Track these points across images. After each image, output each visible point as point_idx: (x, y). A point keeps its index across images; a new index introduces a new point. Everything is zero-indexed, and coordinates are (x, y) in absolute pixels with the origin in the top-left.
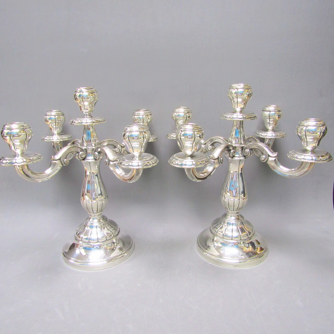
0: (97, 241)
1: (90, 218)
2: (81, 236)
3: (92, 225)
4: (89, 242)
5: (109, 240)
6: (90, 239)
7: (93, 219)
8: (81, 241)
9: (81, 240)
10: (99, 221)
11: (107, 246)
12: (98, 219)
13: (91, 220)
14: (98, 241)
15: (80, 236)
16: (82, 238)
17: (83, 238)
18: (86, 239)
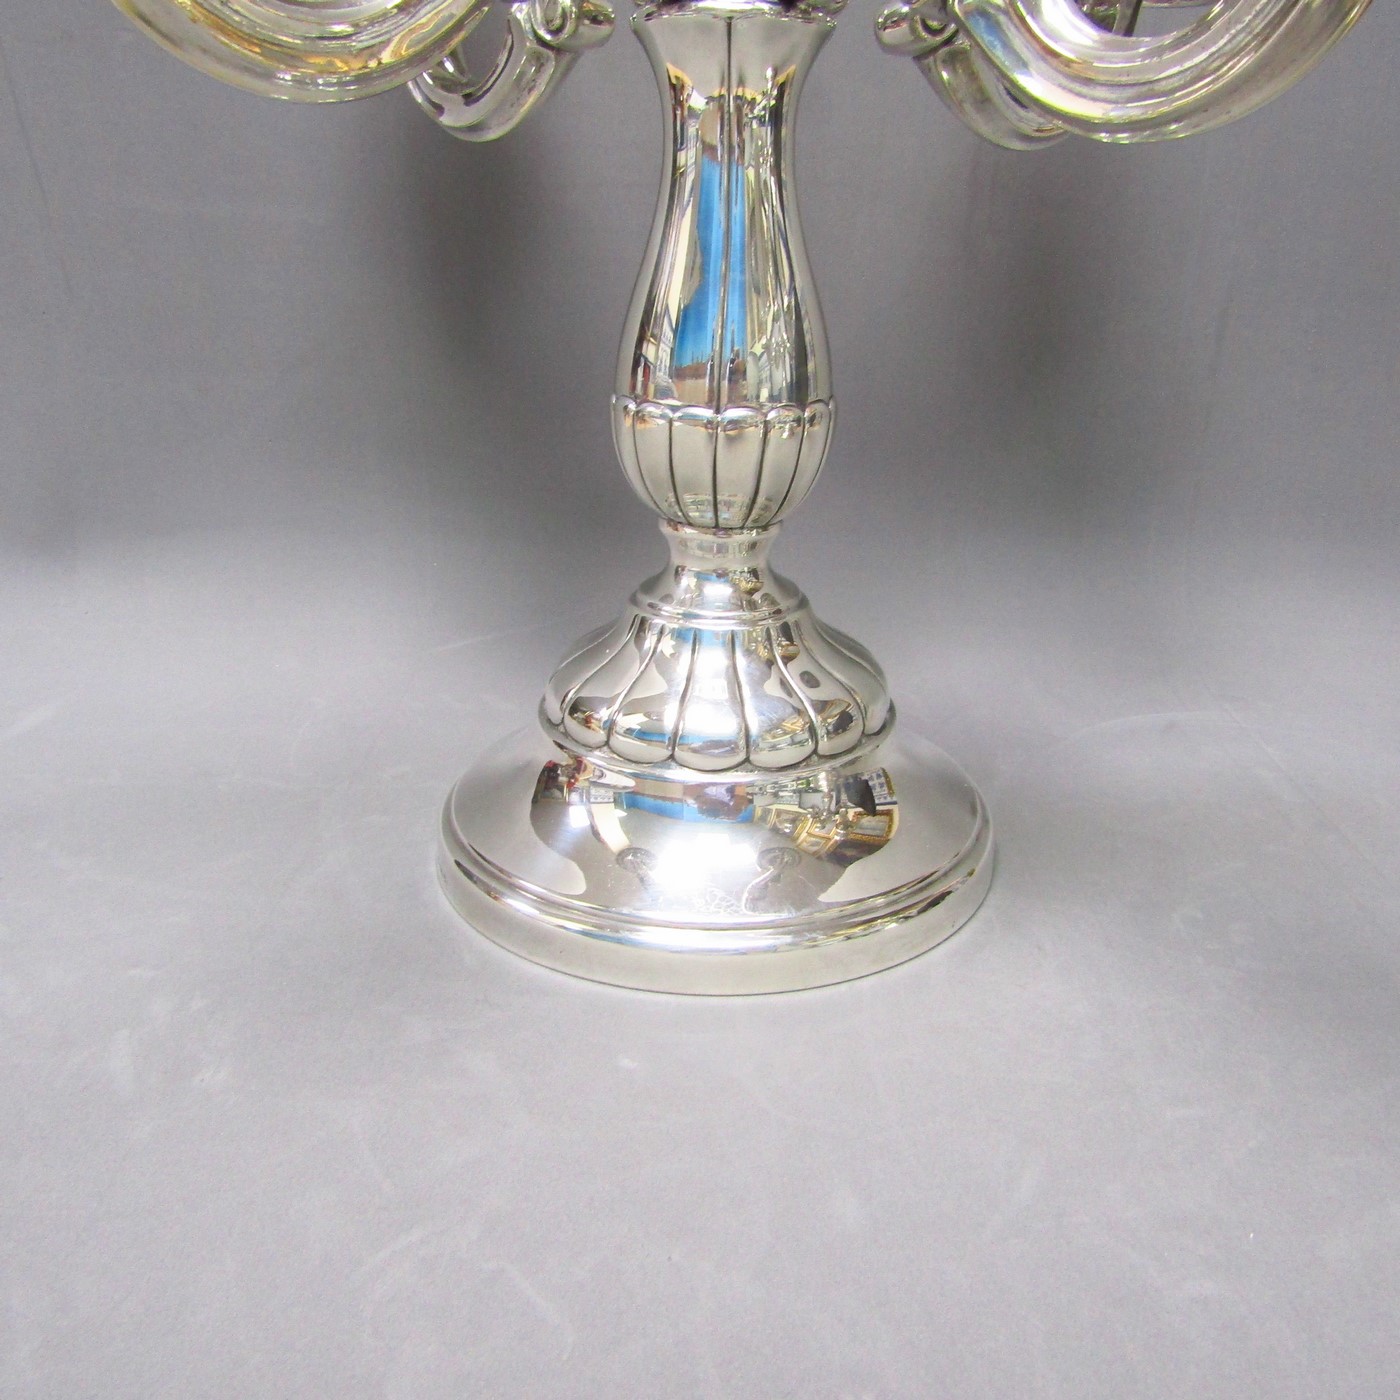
0: (741, 756)
1: (678, 572)
2: (604, 714)
3: (694, 624)
4: (672, 757)
5: (833, 757)
6: (675, 740)
7: (702, 577)
8: (599, 747)
9: (607, 743)
10: (746, 600)
11: (796, 809)
12: (735, 586)
13: (687, 581)
14: (747, 760)
15: (596, 716)
16: (610, 727)
17: (618, 729)
18: (642, 735)
